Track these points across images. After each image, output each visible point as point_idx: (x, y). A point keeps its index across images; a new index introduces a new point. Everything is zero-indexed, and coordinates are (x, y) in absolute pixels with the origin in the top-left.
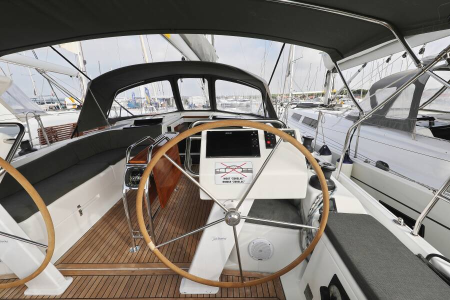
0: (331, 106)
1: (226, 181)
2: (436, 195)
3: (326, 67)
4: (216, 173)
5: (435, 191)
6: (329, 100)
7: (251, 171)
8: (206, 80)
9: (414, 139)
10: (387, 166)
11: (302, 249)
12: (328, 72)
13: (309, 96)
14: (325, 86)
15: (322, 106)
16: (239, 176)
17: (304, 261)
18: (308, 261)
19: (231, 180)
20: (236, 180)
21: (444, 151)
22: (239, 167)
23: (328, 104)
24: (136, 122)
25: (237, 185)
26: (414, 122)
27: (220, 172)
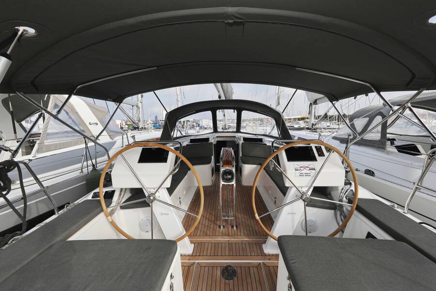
0: (314, 129)
1: (301, 175)
2: (416, 186)
3: (309, 100)
4: (296, 170)
5: (414, 183)
6: (313, 125)
7: (314, 169)
8: (235, 111)
9: (387, 154)
10: (373, 173)
11: (338, 224)
12: (311, 104)
13: (288, 119)
14: (309, 114)
15: (308, 129)
16: (308, 172)
17: (341, 232)
18: (343, 232)
19: (304, 174)
20: (307, 175)
21: (410, 162)
22: (307, 167)
23: (312, 127)
24: (192, 141)
25: (307, 177)
26: (385, 142)
27: (298, 170)
